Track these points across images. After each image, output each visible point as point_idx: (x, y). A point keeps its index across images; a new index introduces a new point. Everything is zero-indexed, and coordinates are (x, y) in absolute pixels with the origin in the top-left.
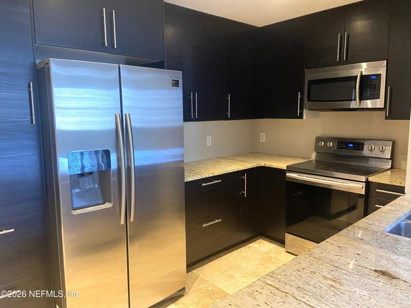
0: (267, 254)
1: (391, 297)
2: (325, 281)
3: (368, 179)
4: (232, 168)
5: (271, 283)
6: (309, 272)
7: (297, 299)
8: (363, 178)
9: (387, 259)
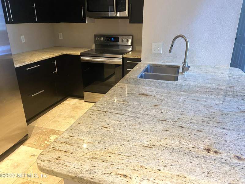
0: (75, 105)
1: (148, 102)
2: (120, 103)
3: (123, 56)
4: (46, 57)
5: (96, 109)
6: (112, 100)
7: (111, 113)
8: (121, 56)
9: (142, 89)
